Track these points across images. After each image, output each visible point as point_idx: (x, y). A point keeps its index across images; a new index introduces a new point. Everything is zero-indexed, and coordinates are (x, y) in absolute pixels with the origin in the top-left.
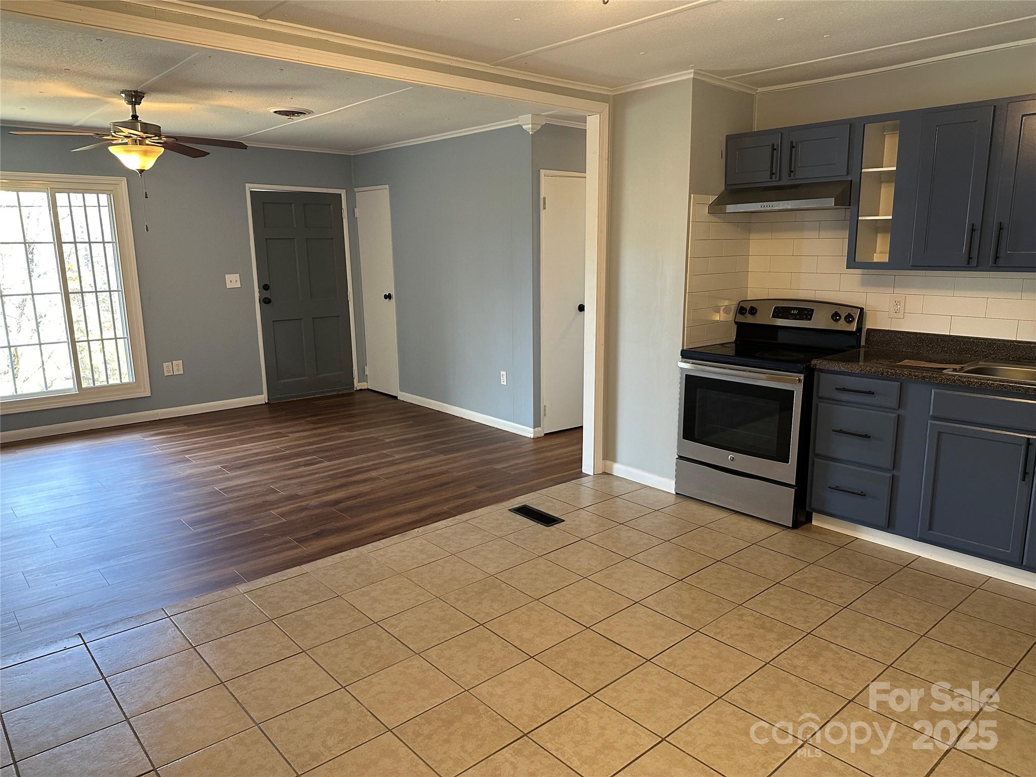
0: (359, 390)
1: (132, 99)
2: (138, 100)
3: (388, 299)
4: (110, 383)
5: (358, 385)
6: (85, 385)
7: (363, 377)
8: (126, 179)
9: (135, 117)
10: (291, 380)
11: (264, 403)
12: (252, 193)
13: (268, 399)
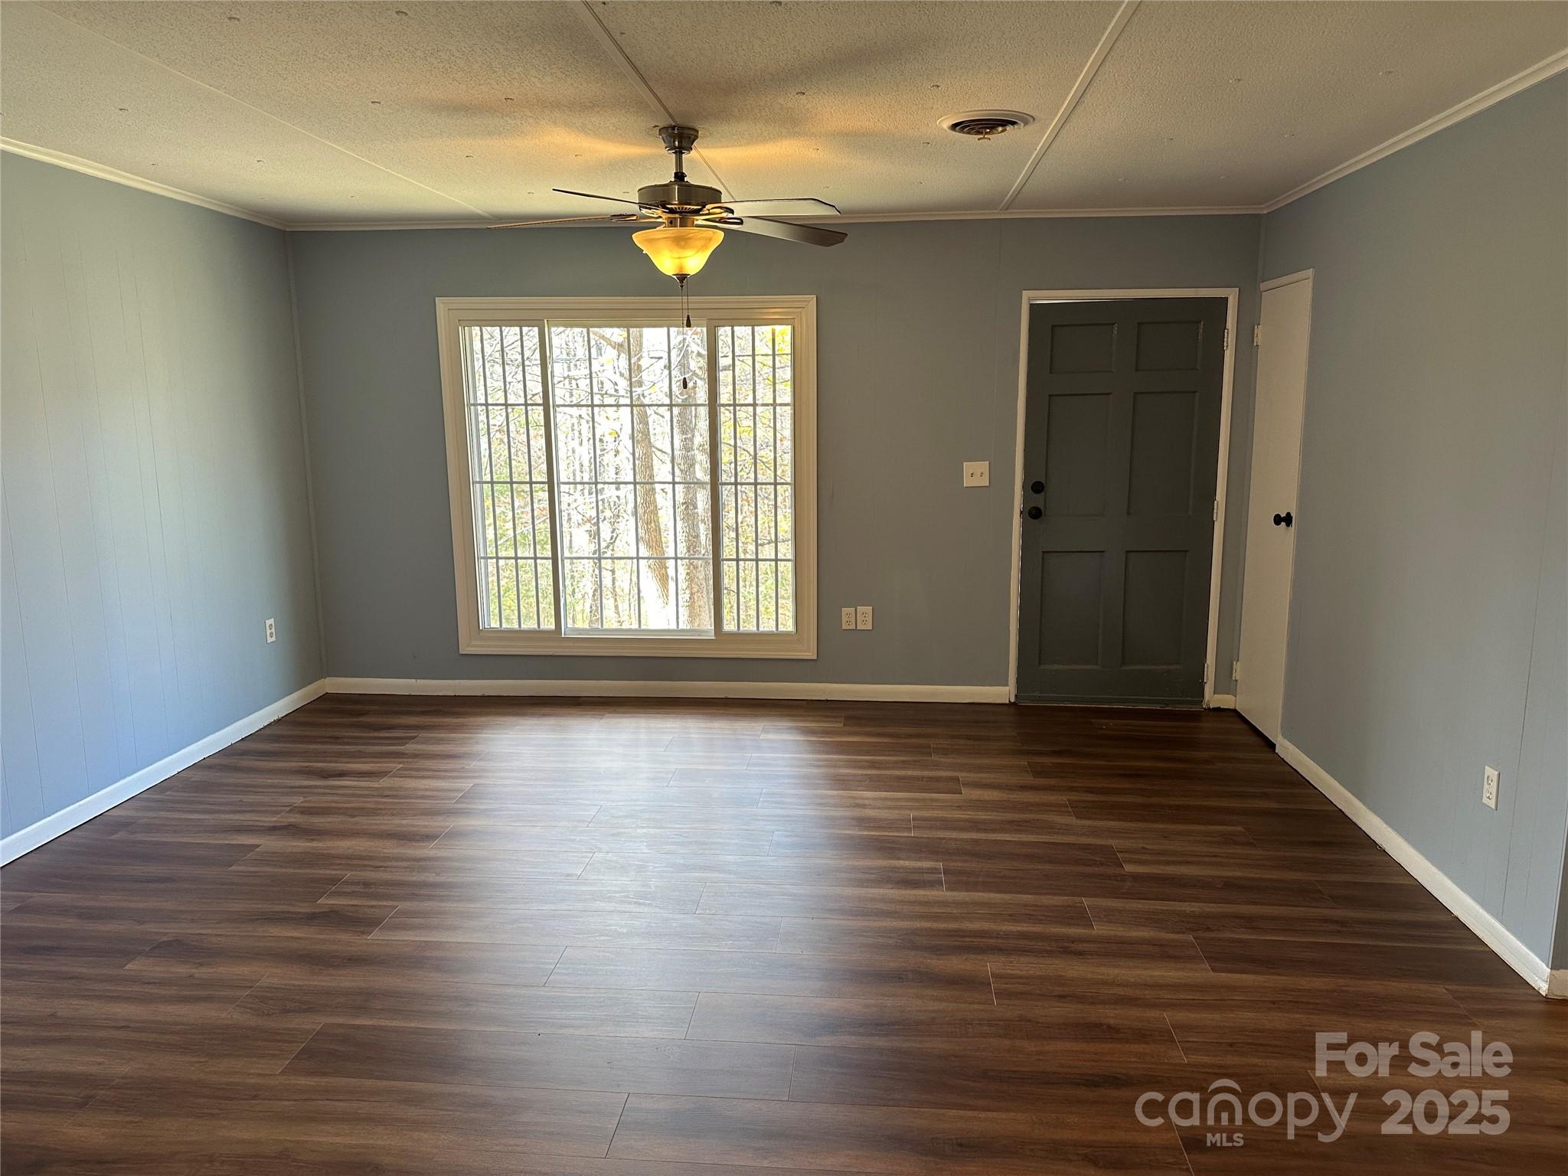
0: (1213, 708)
1: (674, 142)
2: (684, 144)
3: (1283, 524)
4: (761, 629)
5: (1212, 698)
6: (729, 626)
7: (1227, 683)
8: (815, 299)
9: (680, 176)
10: (1067, 667)
11: (1008, 702)
12: (1034, 309)
13: (1016, 696)
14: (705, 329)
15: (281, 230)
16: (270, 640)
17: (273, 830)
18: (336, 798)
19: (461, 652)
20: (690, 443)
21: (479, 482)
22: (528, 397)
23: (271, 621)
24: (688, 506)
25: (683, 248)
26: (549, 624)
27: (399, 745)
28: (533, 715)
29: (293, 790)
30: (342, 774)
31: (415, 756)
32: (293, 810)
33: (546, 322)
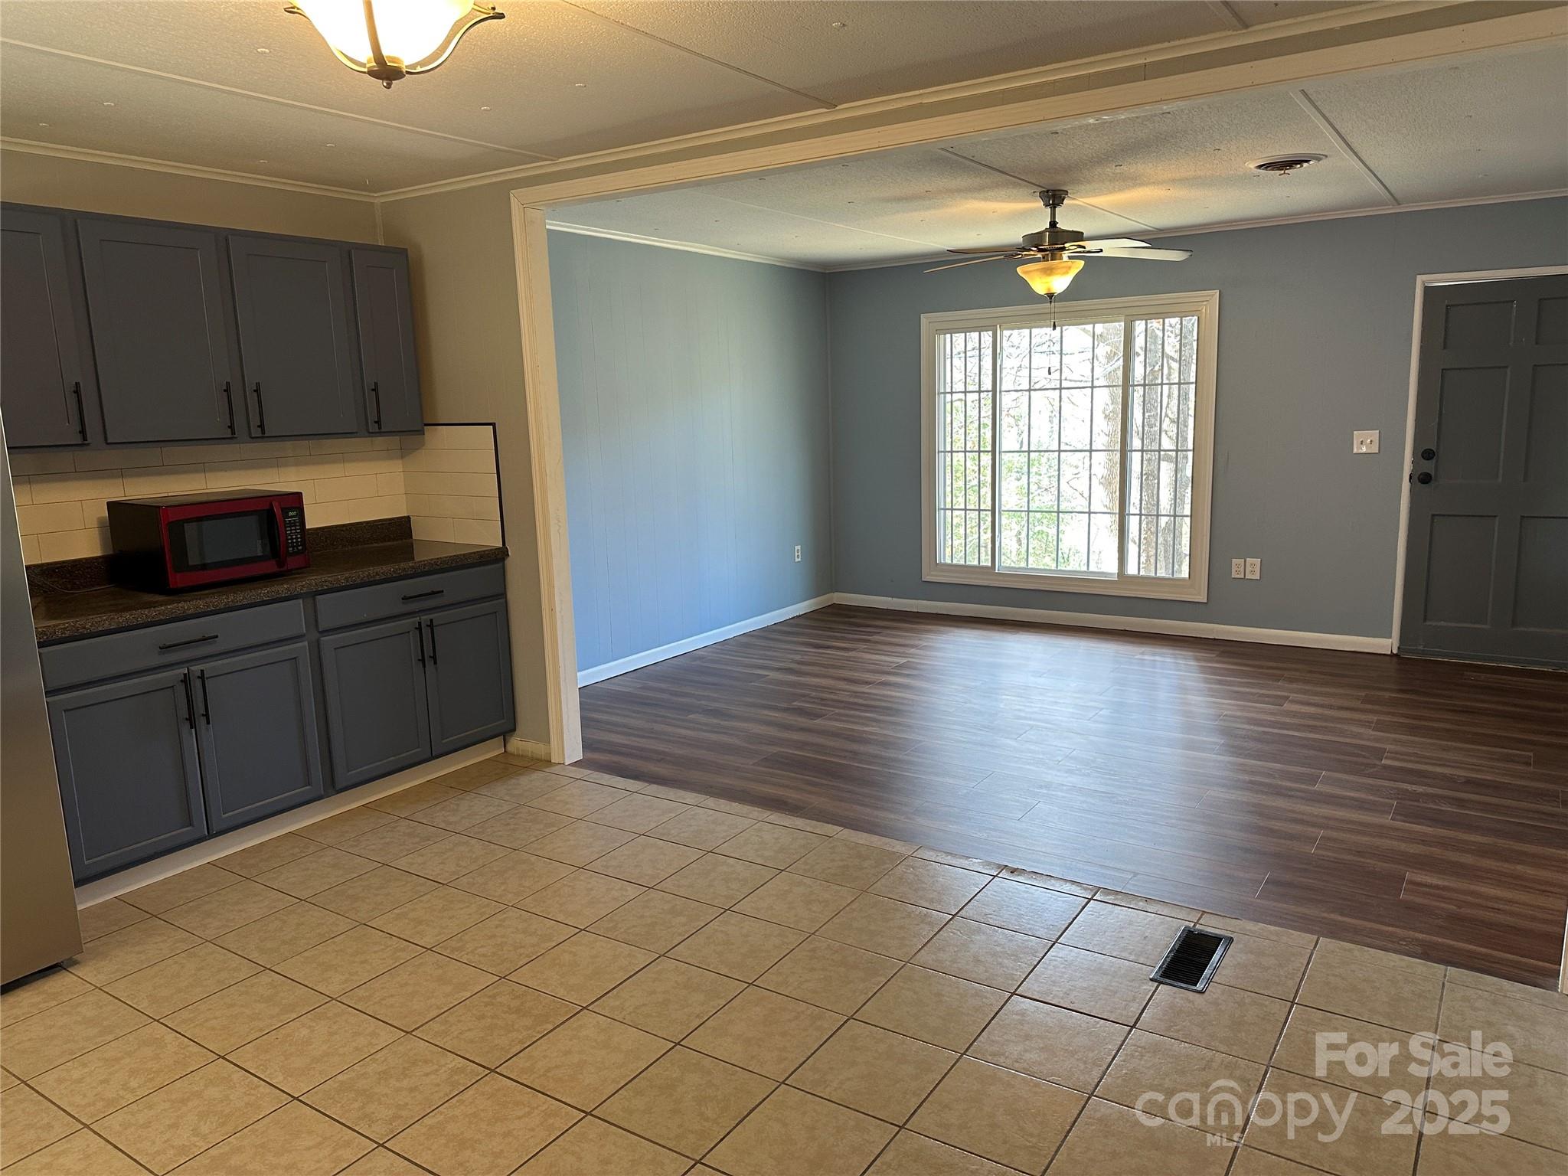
1: (1049, 201)
4: (1158, 574)
8: (1218, 294)
9: (1053, 224)
10: (1453, 625)
11: (1390, 653)
12: (1428, 291)
13: (1399, 648)
14: (1123, 324)
15: (822, 273)
16: (797, 560)
17: (778, 669)
18: (821, 658)
19: (923, 579)
20: (1153, 420)
21: (943, 452)
22: (1032, 384)
23: (798, 547)
24: (1148, 476)
25: (1050, 275)
26: (986, 562)
27: (869, 635)
28: (966, 628)
29: (796, 652)
30: (828, 647)
31: (877, 642)
32: (794, 661)
33: (998, 326)
